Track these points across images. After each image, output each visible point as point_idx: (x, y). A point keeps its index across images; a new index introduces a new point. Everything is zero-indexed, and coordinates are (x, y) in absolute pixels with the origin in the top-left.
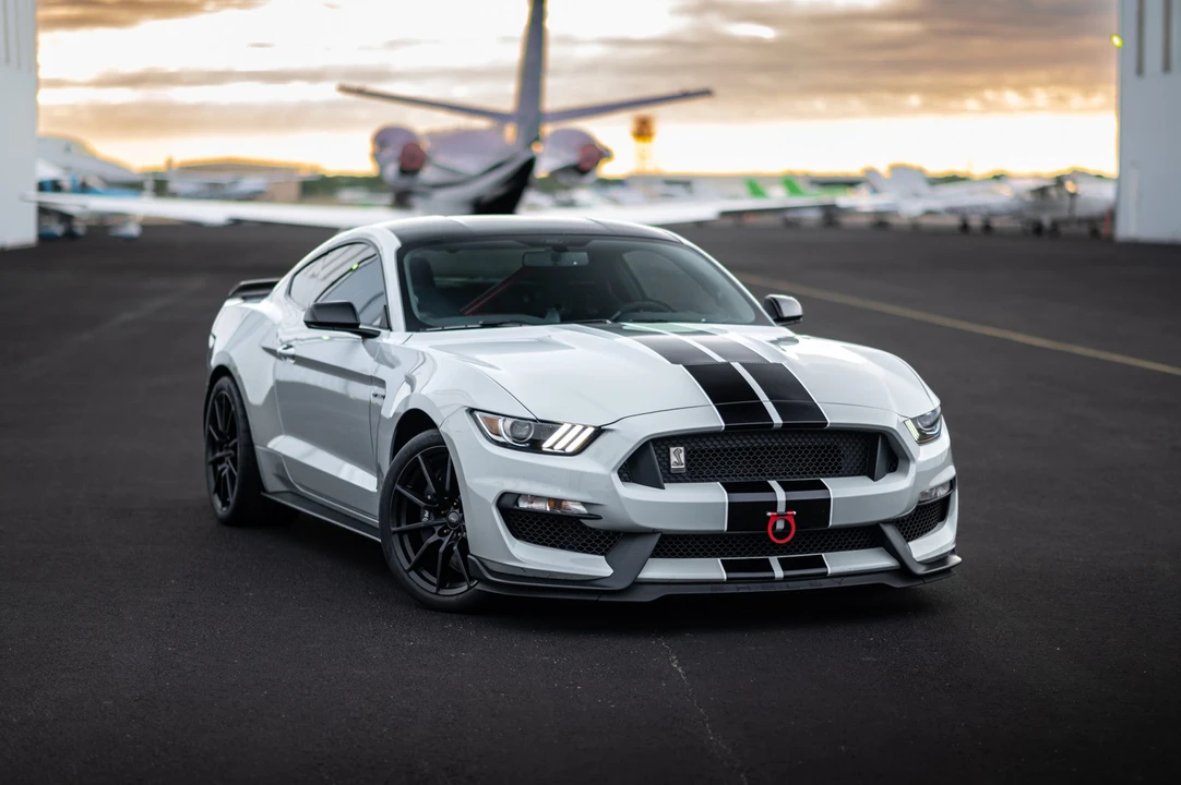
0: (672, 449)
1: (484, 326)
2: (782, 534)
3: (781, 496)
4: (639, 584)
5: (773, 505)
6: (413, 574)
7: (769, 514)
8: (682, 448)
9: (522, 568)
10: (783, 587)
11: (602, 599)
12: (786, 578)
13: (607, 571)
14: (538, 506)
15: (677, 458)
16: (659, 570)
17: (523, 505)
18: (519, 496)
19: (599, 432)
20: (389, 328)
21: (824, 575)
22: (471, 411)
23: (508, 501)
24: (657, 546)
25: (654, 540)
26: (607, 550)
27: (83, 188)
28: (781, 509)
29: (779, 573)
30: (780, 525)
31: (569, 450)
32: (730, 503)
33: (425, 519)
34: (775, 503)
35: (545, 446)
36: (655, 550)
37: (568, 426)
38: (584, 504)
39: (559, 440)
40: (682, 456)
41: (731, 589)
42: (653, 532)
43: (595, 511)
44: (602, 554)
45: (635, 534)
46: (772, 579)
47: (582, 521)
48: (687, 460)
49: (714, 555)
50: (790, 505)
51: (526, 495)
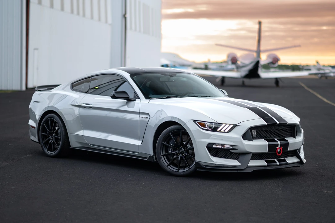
0: (253, 130)
1: (167, 98)
2: (279, 153)
3: (279, 143)
4: (248, 167)
5: (277, 145)
6: (169, 167)
7: (277, 147)
8: (255, 130)
9: (215, 164)
10: (279, 167)
11: (238, 172)
12: (280, 165)
13: (239, 164)
14: (219, 147)
15: (254, 133)
16: (253, 163)
17: (214, 146)
18: (214, 144)
19: (235, 126)
20: (139, 98)
21: (287, 164)
22: (195, 121)
23: (210, 146)
24: (252, 157)
25: (251, 155)
26: (238, 158)
27: (174, 66)
28: (279, 146)
29: (278, 164)
30: (279, 150)
31: (226, 131)
32: (269, 145)
33: (170, 152)
34: (278, 144)
35: (218, 130)
36: (251, 158)
37: (225, 125)
38: (231, 146)
39: (223, 128)
40: (255, 132)
41: (268, 168)
42: (251, 153)
43: (234, 148)
44: (236, 159)
45: (245, 153)
46: (277, 165)
47: (231, 150)
48: (256, 133)
49: (263, 159)
50: (281, 145)
51: (216, 144)
